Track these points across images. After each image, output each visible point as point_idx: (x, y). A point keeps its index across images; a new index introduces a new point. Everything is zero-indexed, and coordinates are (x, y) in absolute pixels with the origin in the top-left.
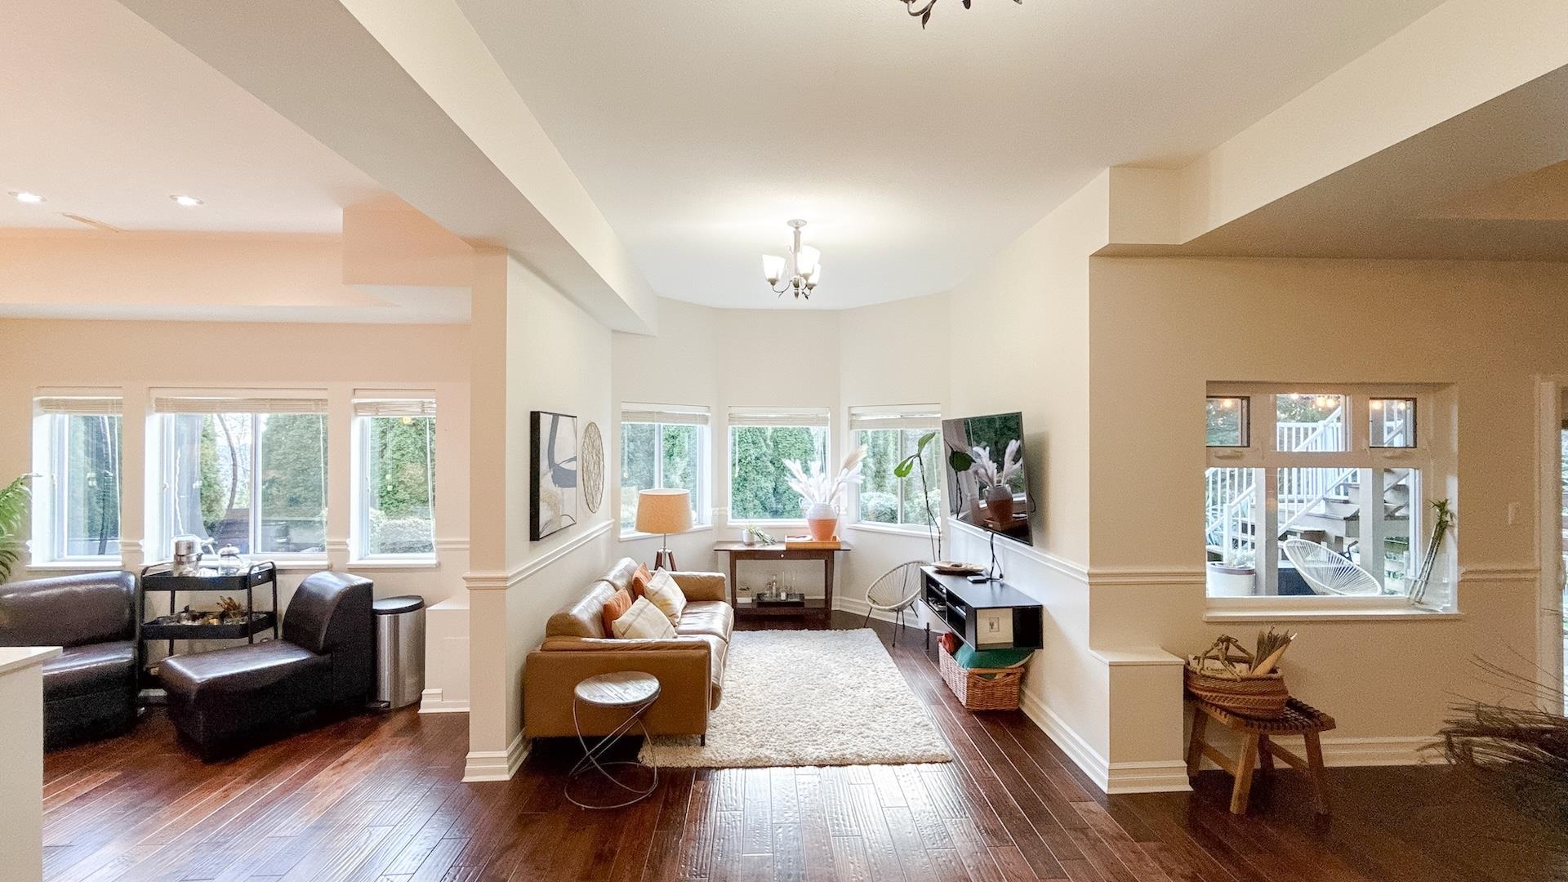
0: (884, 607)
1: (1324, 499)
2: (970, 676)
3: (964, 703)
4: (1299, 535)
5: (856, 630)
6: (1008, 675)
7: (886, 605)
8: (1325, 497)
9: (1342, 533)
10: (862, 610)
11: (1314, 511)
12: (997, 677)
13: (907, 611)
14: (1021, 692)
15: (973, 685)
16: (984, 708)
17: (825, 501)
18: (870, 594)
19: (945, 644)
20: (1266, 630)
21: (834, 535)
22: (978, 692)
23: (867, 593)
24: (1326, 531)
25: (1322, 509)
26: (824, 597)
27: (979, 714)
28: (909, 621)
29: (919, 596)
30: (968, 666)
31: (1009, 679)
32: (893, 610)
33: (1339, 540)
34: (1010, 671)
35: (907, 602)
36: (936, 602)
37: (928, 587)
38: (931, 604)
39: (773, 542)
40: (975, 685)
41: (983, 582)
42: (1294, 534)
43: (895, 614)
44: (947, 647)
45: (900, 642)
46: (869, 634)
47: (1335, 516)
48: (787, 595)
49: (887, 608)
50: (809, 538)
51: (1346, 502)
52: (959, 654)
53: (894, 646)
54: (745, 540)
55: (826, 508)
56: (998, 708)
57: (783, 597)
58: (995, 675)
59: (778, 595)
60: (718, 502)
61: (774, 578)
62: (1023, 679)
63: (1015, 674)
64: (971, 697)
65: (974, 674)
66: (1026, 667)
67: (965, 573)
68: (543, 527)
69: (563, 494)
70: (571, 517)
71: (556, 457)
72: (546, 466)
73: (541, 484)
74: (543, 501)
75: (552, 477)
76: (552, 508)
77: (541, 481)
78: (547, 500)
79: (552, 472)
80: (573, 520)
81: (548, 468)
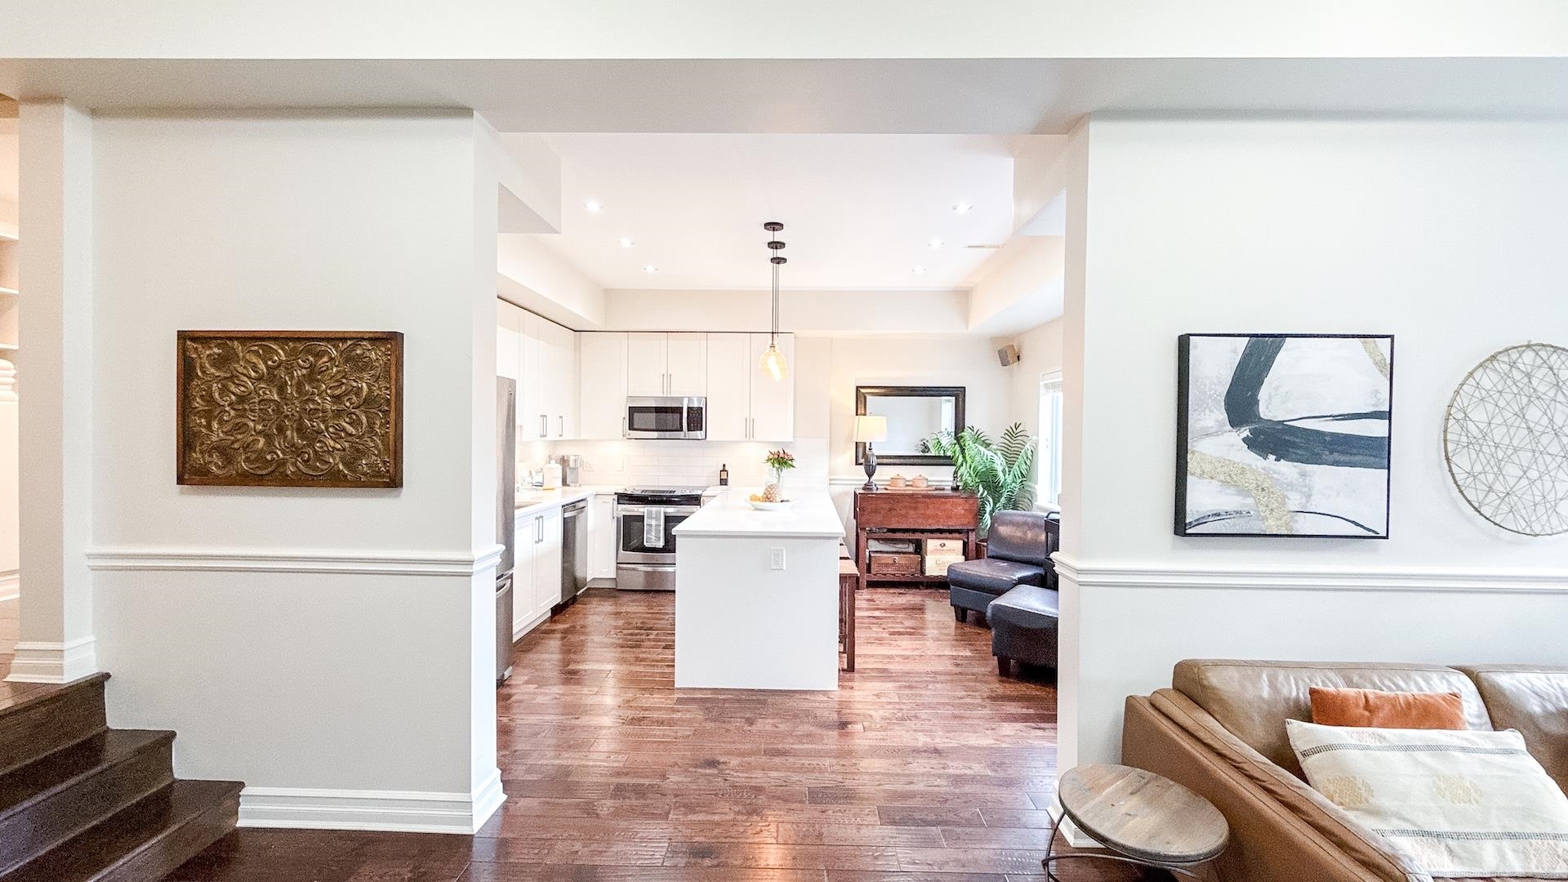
68: (1204, 517)
69: (1303, 475)
70: (1353, 522)
71: (1267, 408)
72: (1217, 421)
73: (1195, 449)
74: (1201, 476)
75: (1244, 440)
76: (1243, 492)
77: (1194, 443)
78: (1222, 477)
79: (1245, 432)
80: (1365, 528)
81: (1224, 425)
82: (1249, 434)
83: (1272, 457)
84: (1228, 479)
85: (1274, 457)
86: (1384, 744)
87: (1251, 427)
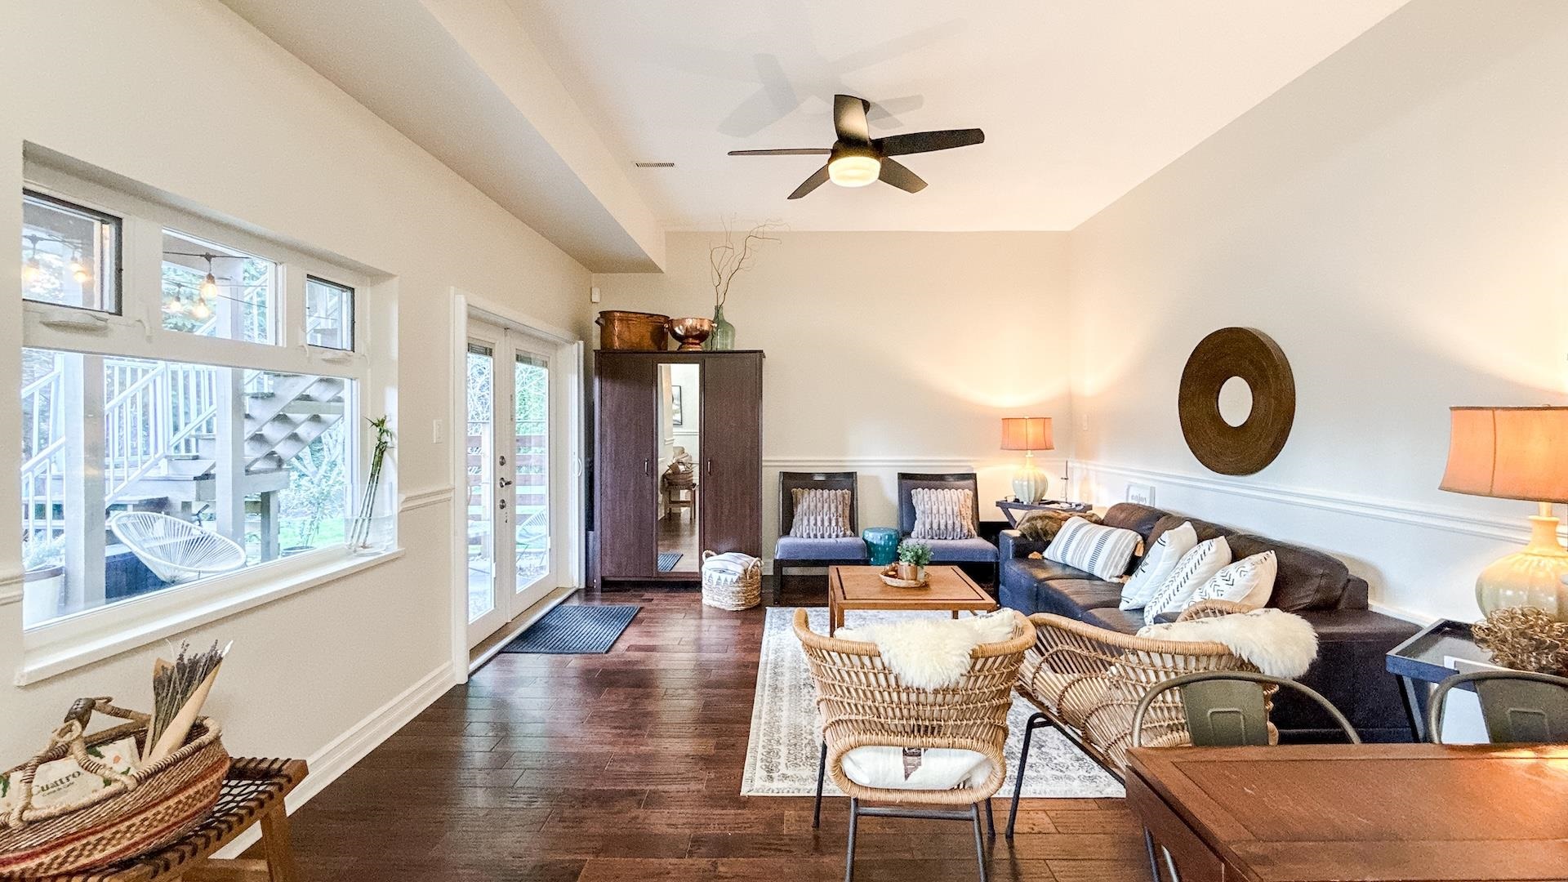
1: (166, 457)
4: (130, 508)
8: (167, 454)
9: (191, 496)
11: (152, 474)
20: (170, 656)
24: (169, 496)
25: (164, 470)
33: (186, 505)
42: (123, 506)
47: (183, 477)
51: (196, 458)
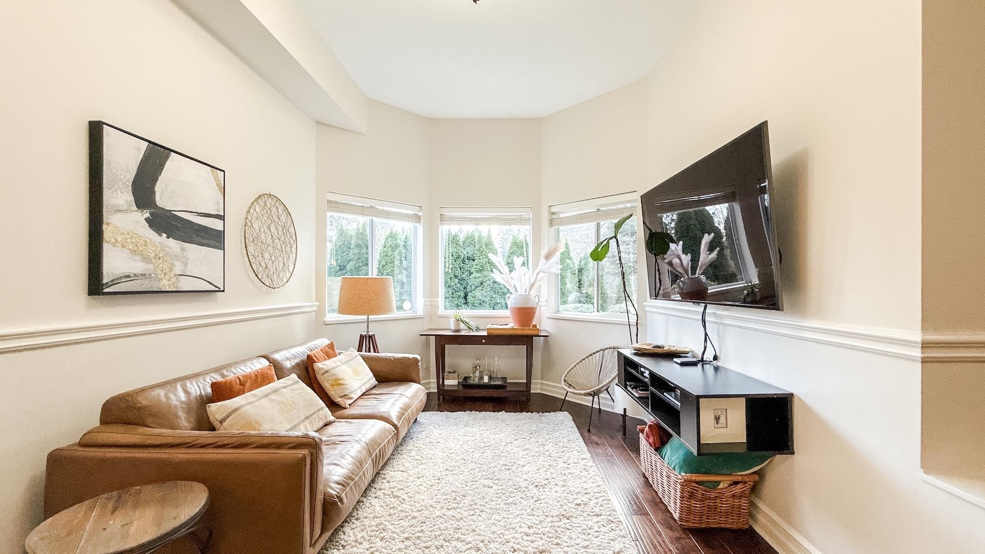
0: (579, 392)
2: (686, 483)
3: (676, 516)
5: (552, 413)
6: (736, 483)
7: (582, 390)
10: (558, 393)
12: (720, 487)
13: (604, 395)
14: (752, 504)
15: (689, 493)
16: (703, 526)
17: (526, 292)
18: (566, 378)
19: (648, 436)
21: (534, 323)
22: (697, 505)
23: (563, 377)
26: (525, 381)
27: (698, 533)
28: (605, 405)
29: (616, 381)
30: (681, 468)
31: (738, 489)
32: (590, 394)
34: (740, 479)
35: (602, 387)
36: (635, 388)
37: (626, 370)
38: (629, 389)
39: (478, 329)
40: (692, 496)
41: (694, 364)
43: (591, 398)
44: (651, 440)
45: (596, 427)
46: (564, 417)
48: (490, 378)
49: (583, 392)
50: (511, 325)
52: (668, 450)
53: (589, 431)
54: (452, 327)
55: (526, 297)
56: (723, 526)
57: (486, 379)
58: (719, 483)
59: (481, 378)
60: (431, 293)
61: (478, 362)
62: (755, 489)
63: (746, 482)
64: (686, 510)
65: (691, 481)
66: (761, 474)
67: (670, 356)
68: (117, 279)
69: (183, 250)
70: (209, 282)
71: (161, 199)
72: (126, 201)
73: (109, 221)
74: (114, 245)
75: (147, 220)
76: (146, 259)
77: (109, 216)
78: (131, 247)
79: (147, 215)
80: (215, 286)
81: (131, 206)
82: (149, 216)
83: (164, 235)
84: (135, 248)
85: (166, 235)
86: (257, 398)
87: (150, 211)
